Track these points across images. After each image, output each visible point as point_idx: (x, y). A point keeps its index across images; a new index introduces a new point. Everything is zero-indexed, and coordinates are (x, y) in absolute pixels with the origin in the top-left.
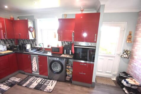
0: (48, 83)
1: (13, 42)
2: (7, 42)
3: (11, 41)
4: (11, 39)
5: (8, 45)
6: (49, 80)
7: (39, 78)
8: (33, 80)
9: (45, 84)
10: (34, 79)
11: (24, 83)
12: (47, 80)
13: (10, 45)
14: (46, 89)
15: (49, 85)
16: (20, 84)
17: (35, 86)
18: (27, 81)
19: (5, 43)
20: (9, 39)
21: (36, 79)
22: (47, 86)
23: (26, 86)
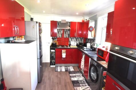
0: (83, 86)
1: (82, 40)
2: (78, 40)
3: (81, 39)
4: (81, 38)
5: (78, 42)
6: (87, 84)
7: (83, 77)
8: (78, 76)
9: (81, 85)
10: (80, 76)
11: (72, 74)
12: (86, 83)
13: (79, 42)
14: (77, 88)
15: (82, 87)
16: (70, 72)
17: (74, 80)
18: (75, 74)
19: (77, 40)
20: (80, 38)
21: (80, 77)
22: (80, 86)
23: (70, 76)
